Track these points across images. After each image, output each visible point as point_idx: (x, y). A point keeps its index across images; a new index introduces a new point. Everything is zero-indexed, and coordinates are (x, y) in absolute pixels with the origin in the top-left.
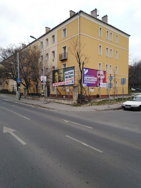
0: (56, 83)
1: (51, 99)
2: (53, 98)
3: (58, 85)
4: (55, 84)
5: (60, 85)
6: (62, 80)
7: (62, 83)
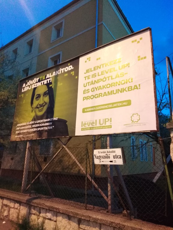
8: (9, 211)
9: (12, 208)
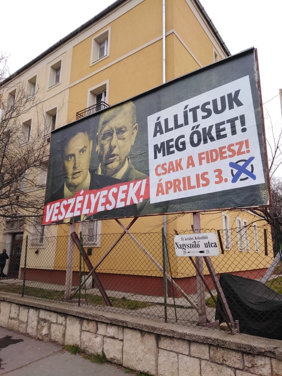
0: (71, 201)
1: (24, 314)
2: (37, 308)
3: (86, 211)
4: (66, 207)
5: (101, 209)
6: (119, 175)
7: (121, 196)
8: (49, 328)
9: (54, 323)
